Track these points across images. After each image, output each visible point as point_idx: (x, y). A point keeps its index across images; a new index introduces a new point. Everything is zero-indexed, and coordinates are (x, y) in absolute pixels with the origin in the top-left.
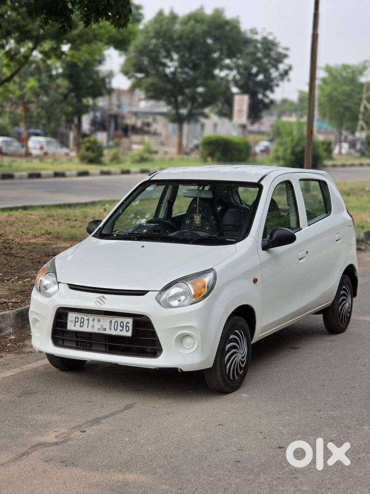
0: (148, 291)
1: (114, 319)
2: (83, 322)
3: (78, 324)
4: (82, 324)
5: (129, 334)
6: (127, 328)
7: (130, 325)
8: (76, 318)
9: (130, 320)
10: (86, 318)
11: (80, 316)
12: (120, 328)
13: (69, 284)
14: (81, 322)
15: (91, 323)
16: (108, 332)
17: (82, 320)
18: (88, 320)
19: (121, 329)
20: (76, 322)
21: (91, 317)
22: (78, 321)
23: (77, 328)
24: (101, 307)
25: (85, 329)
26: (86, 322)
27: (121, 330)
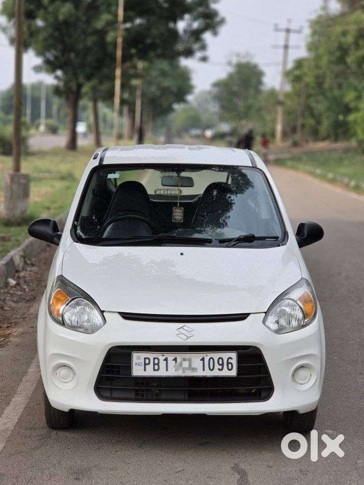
0: (249, 314)
1: (208, 356)
2: (158, 364)
3: (150, 368)
4: (156, 367)
5: (233, 373)
6: (230, 365)
7: (234, 361)
8: (145, 359)
9: (234, 355)
10: (162, 358)
11: (151, 355)
12: (217, 366)
13: (120, 313)
14: (154, 364)
15: (171, 363)
16: (200, 373)
17: (156, 361)
18: (166, 360)
19: (220, 367)
20: (145, 364)
21: (171, 356)
22: (149, 363)
23: (150, 372)
24: (189, 340)
25: (162, 373)
26: (163, 364)
27: (219, 369)
